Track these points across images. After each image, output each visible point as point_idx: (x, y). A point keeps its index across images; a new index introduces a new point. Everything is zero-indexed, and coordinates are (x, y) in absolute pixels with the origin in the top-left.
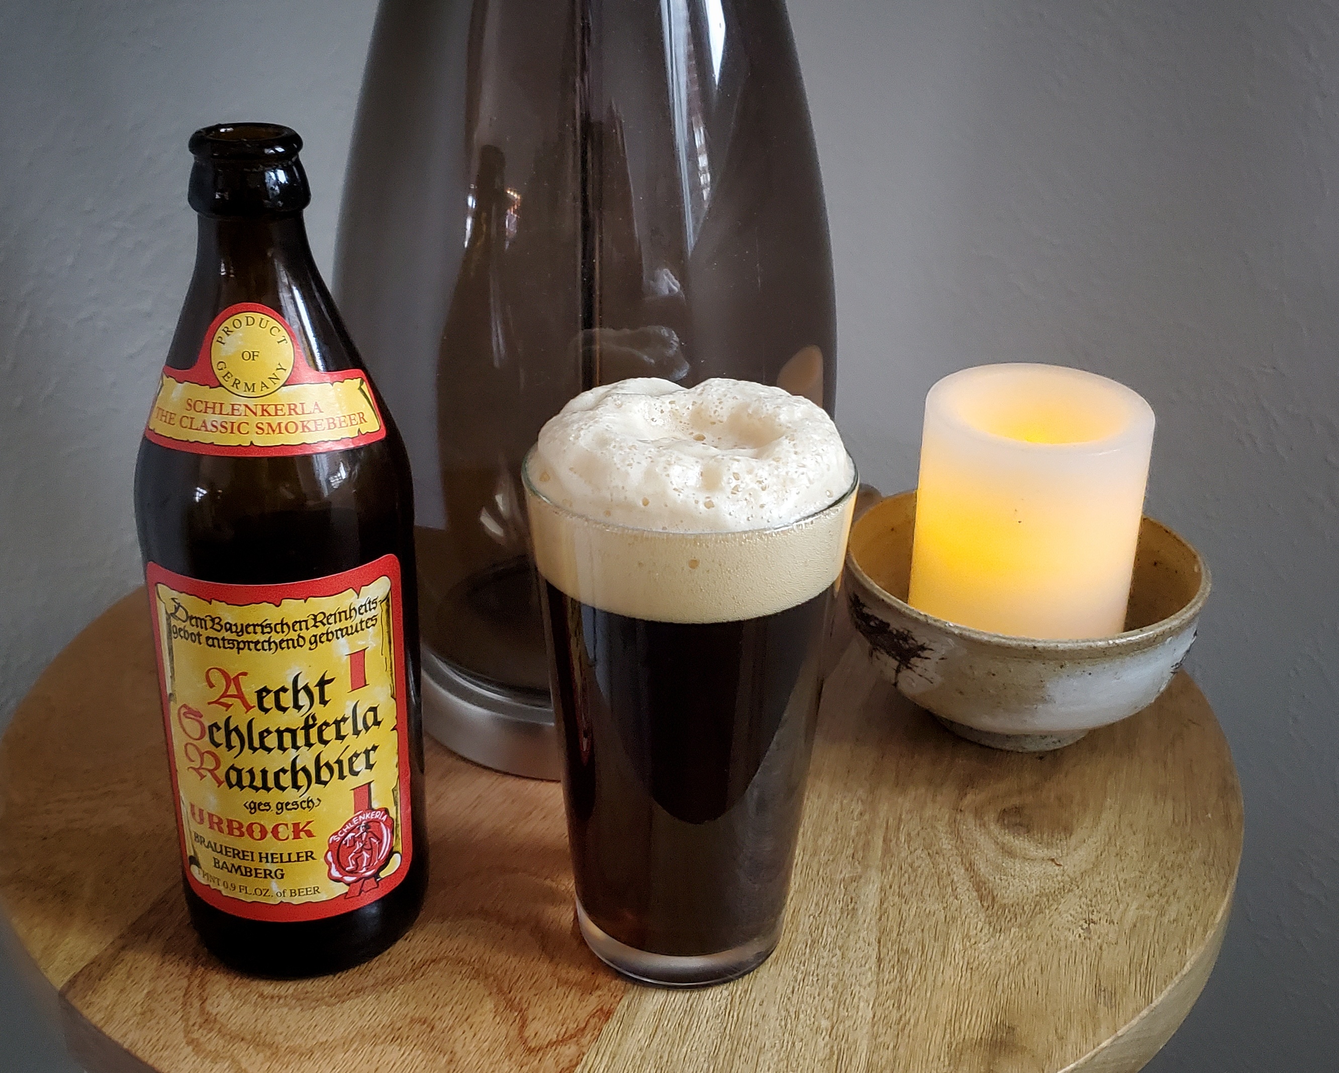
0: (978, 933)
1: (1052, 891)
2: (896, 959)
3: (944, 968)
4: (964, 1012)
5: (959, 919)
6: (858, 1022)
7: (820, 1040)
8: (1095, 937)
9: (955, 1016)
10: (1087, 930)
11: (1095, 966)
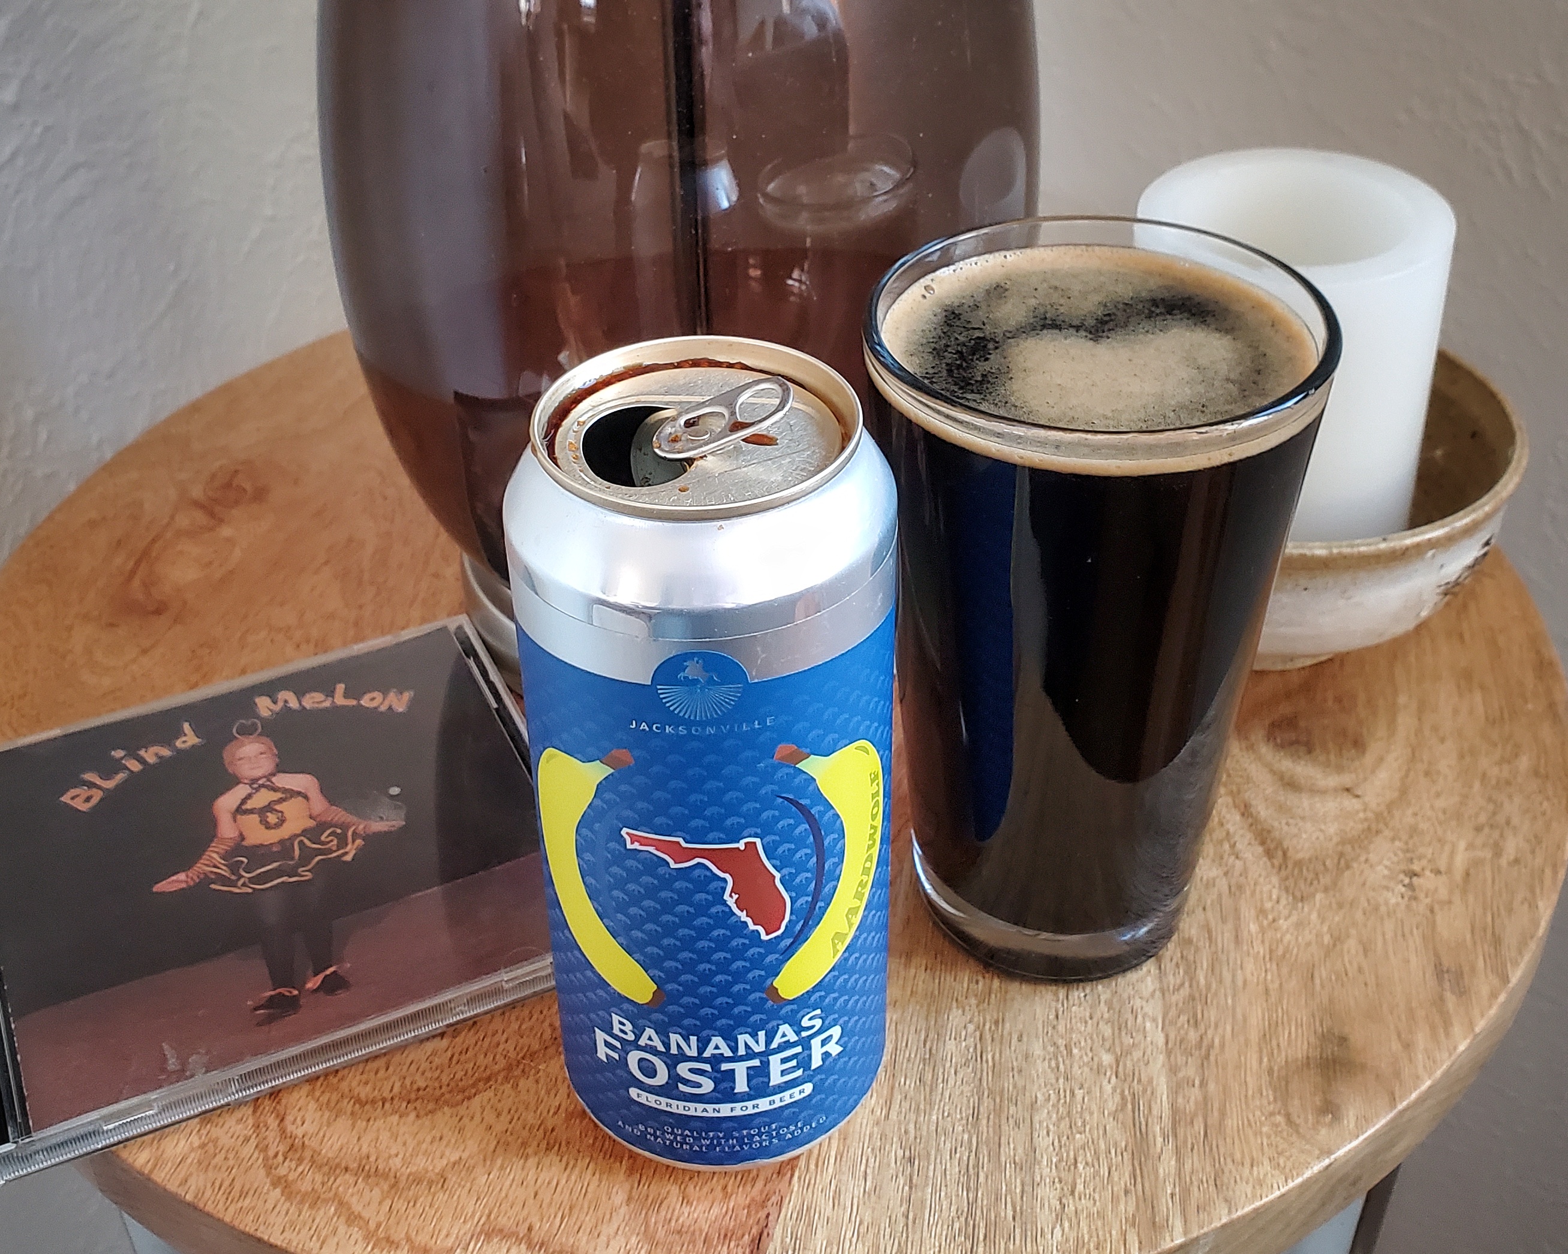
0: (1275, 908)
1: (1356, 835)
3: (1242, 961)
4: (1280, 1021)
5: (1247, 888)
6: (1149, 1052)
7: (1105, 1083)
8: (1422, 896)
9: (1270, 1028)
10: (1410, 886)
11: (1430, 937)
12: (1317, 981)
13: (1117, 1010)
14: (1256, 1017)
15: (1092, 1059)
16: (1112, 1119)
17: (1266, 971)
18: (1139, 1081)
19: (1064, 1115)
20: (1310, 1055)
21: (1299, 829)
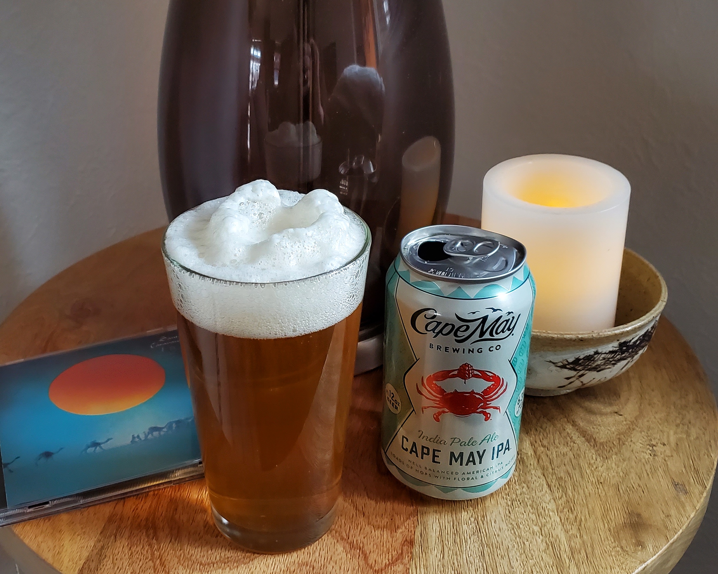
0: (596, 462)
1: (624, 431)
2: (558, 484)
3: (586, 485)
4: (609, 509)
5: (581, 455)
6: (554, 524)
7: (538, 538)
8: (659, 454)
9: (605, 511)
10: (653, 450)
11: (667, 471)
13: (535, 509)
14: (598, 508)
15: (530, 529)
16: (544, 553)
17: (598, 489)
18: (552, 536)
19: (522, 552)
20: (625, 522)
21: (599, 430)
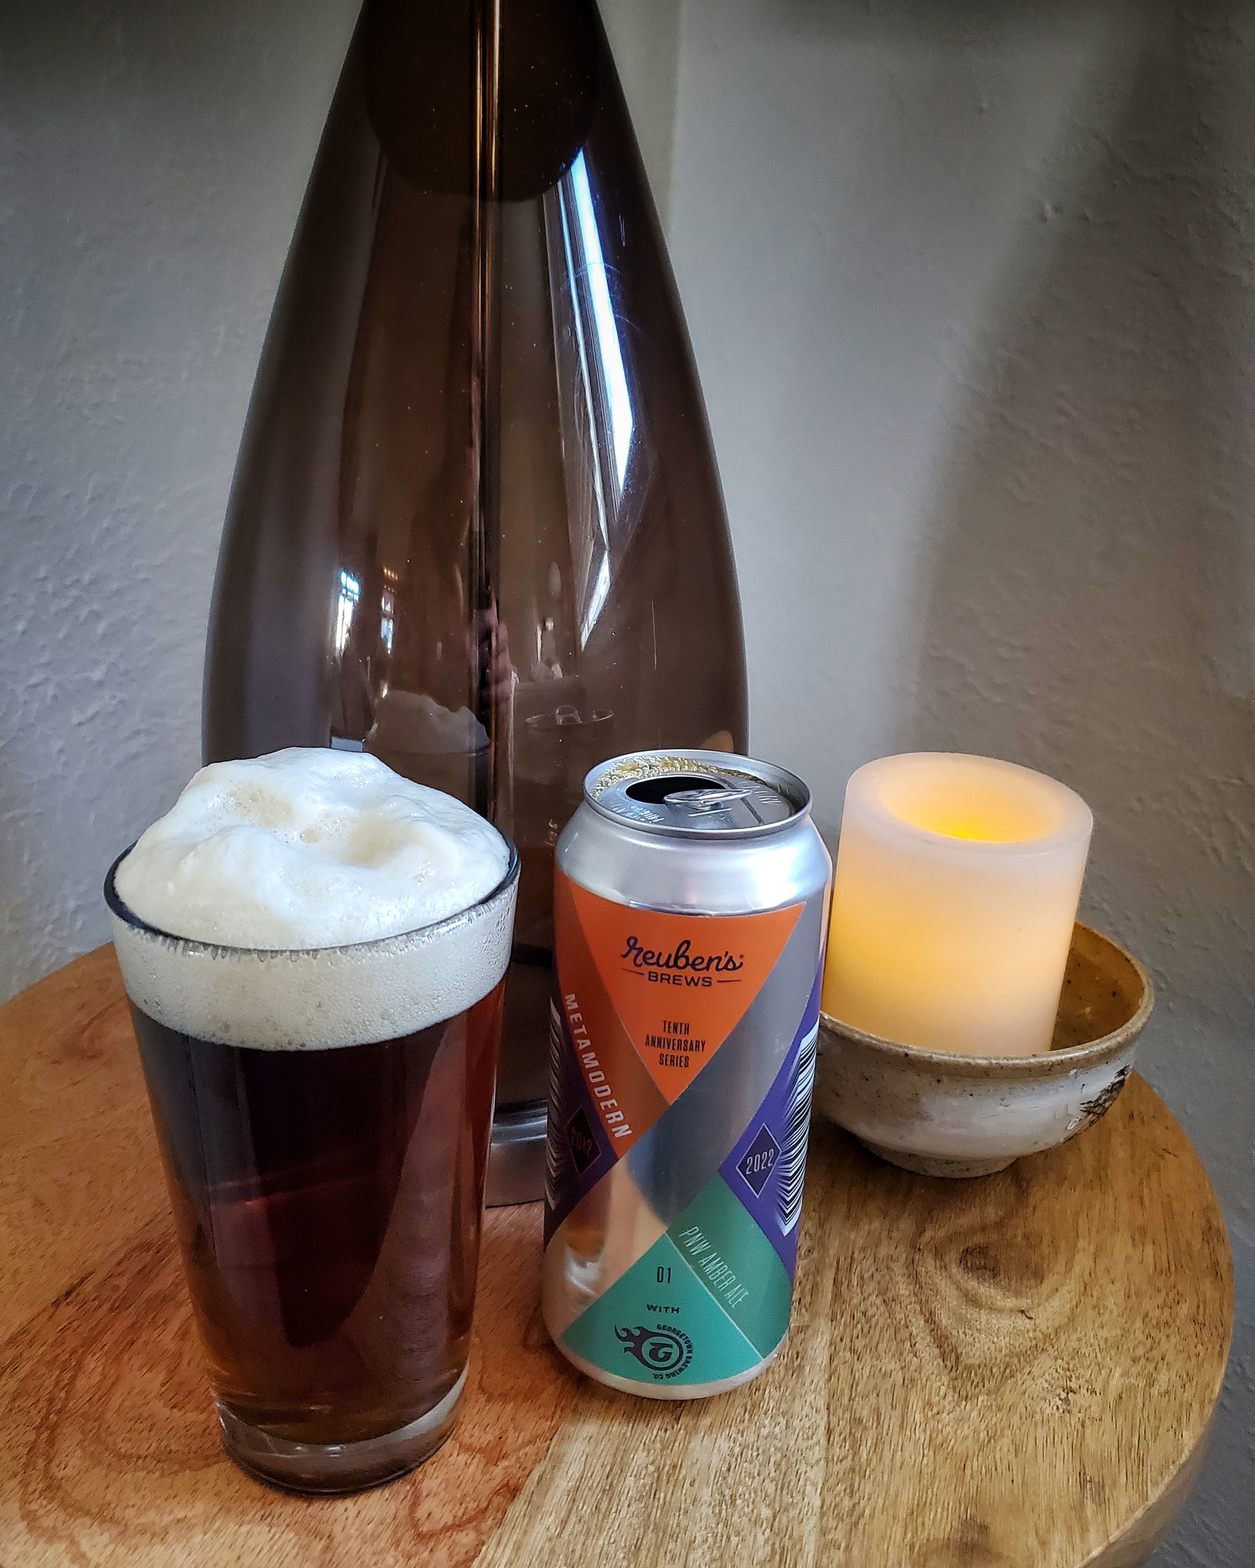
0: (941, 1403)
1: (1024, 1350)
2: (848, 1431)
3: (903, 1444)
4: (929, 1503)
5: (920, 1382)
6: (805, 1510)
7: (760, 1534)
8: (1075, 1410)
9: (918, 1505)
10: (1066, 1401)
11: (1078, 1448)
12: (968, 1472)
13: (783, 1471)
14: (907, 1496)
15: (752, 1511)
17: (923, 1456)
18: (791, 1537)
19: (718, 1555)
20: (951, 1537)
21: (974, 1339)
